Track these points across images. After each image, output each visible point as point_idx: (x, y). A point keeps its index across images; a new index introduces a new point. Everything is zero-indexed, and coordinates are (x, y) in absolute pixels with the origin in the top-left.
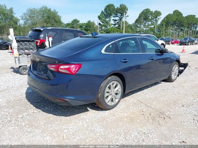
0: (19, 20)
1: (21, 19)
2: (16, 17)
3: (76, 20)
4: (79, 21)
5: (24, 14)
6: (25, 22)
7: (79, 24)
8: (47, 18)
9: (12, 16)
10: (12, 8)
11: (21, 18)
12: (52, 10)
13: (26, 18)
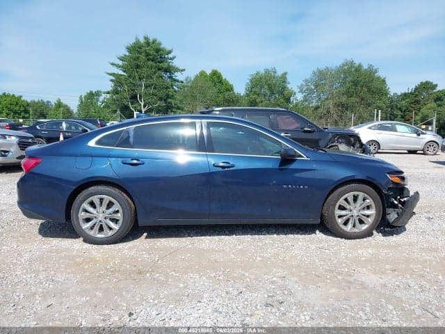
0: (295, 94)
1: (299, 92)
2: (290, 88)
3: (427, 83)
4: (436, 85)
5: (306, 81)
6: (305, 96)
7: (435, 93)
8: (352, 86)
9: (284, 88)
10: (286, 74)
11: (299, 90)
12: (365, 67)
13: (307, 89)
